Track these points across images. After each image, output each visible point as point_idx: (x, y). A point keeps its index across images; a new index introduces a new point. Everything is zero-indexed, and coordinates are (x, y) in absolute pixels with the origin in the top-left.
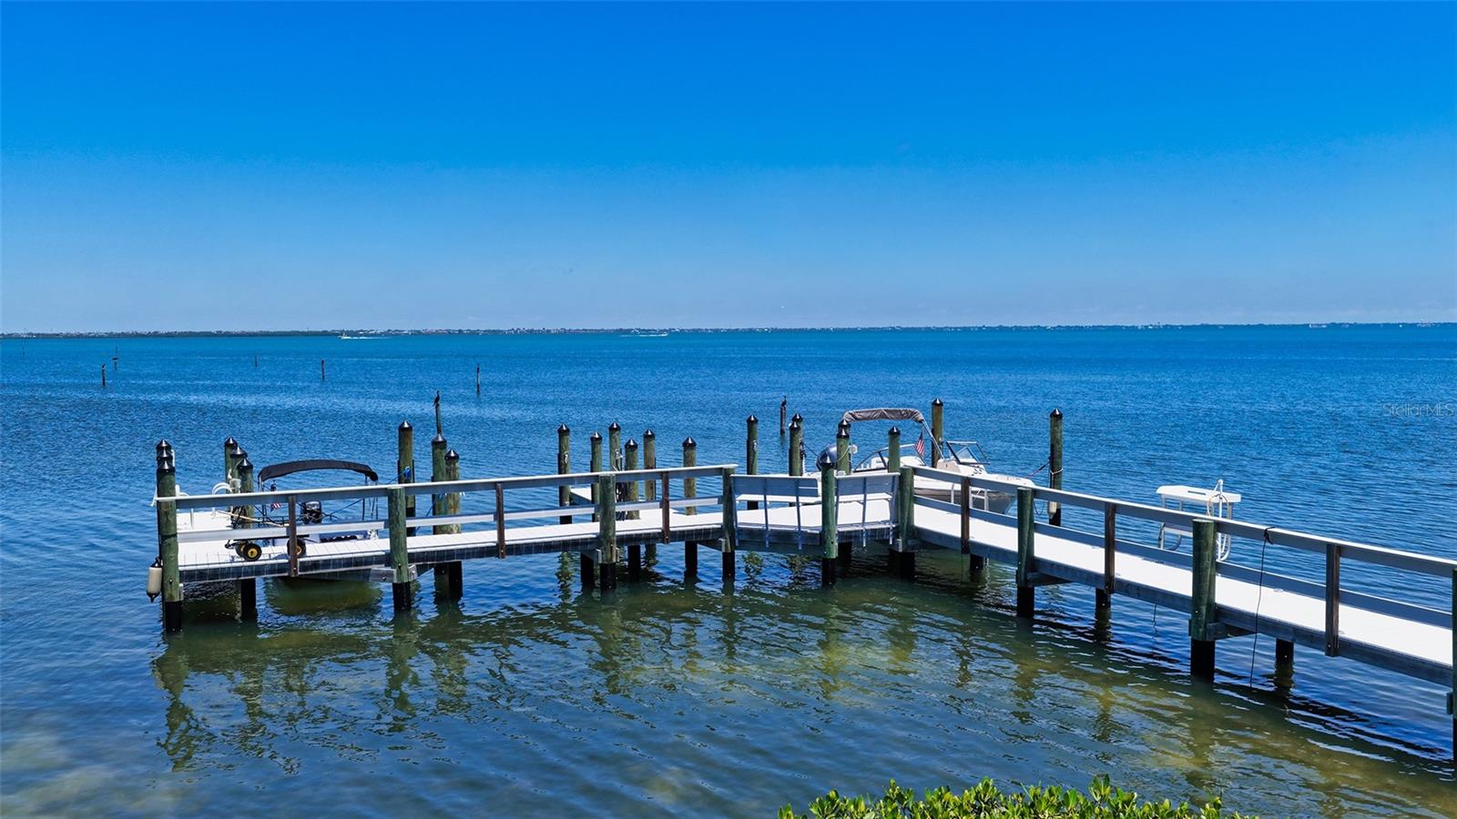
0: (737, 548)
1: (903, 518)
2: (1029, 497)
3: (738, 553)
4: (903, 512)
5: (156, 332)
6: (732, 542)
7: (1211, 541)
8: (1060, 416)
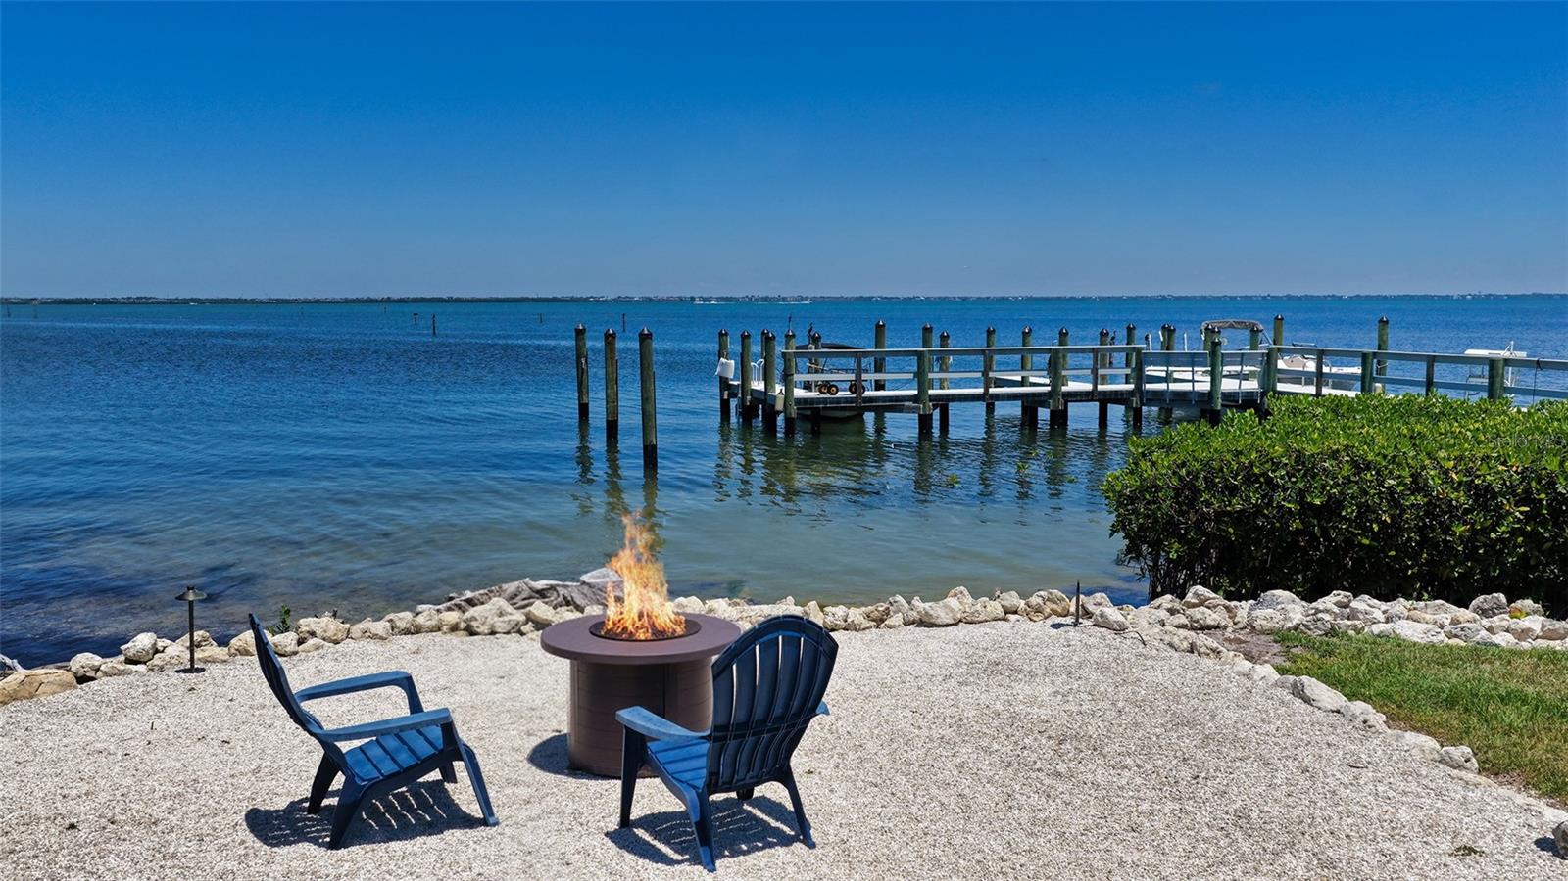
0: (1144, 405)
1: (1269, 384)
2: (1371, 358)
3: (1144, 409)
4: (1269, 380)
5: (389, 298)
6: (1141, 401)
7: (1501, 372)
8: (1387, 322)
